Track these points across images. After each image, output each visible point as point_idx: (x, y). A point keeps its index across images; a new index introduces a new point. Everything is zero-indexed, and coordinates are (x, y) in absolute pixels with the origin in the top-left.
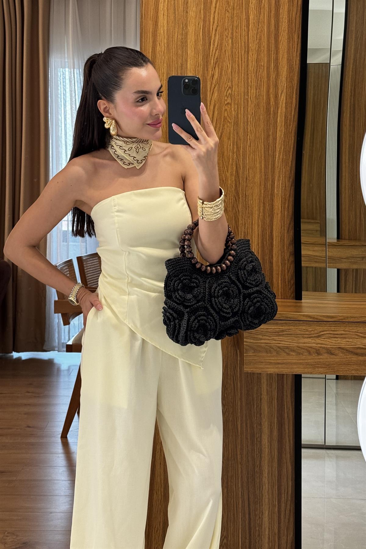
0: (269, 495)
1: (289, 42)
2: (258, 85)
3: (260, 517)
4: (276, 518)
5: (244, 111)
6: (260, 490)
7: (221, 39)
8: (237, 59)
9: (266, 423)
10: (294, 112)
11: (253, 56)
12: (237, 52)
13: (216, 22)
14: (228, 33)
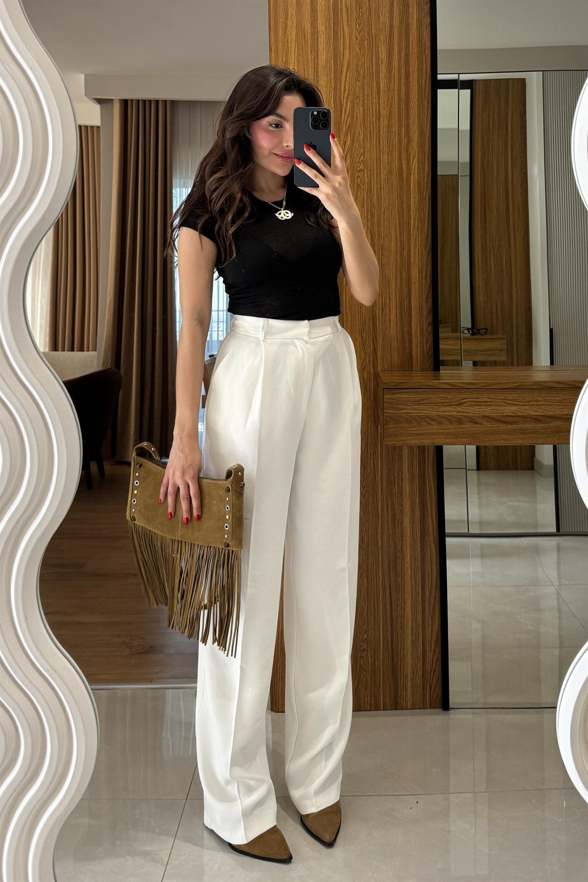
0: (412, 583)
1: (419, 108)
2: (390, 151)
3: (402, 608)
4: (420, 607)
5: (377, 177)
6: (402, 577)
7: (353, 107)
8: (369, 126)
9: (408, 503)
10: (427, 179)
11: (384, 123)
12: (368, 119)
13: (347, 91)
14: (359, 101)
